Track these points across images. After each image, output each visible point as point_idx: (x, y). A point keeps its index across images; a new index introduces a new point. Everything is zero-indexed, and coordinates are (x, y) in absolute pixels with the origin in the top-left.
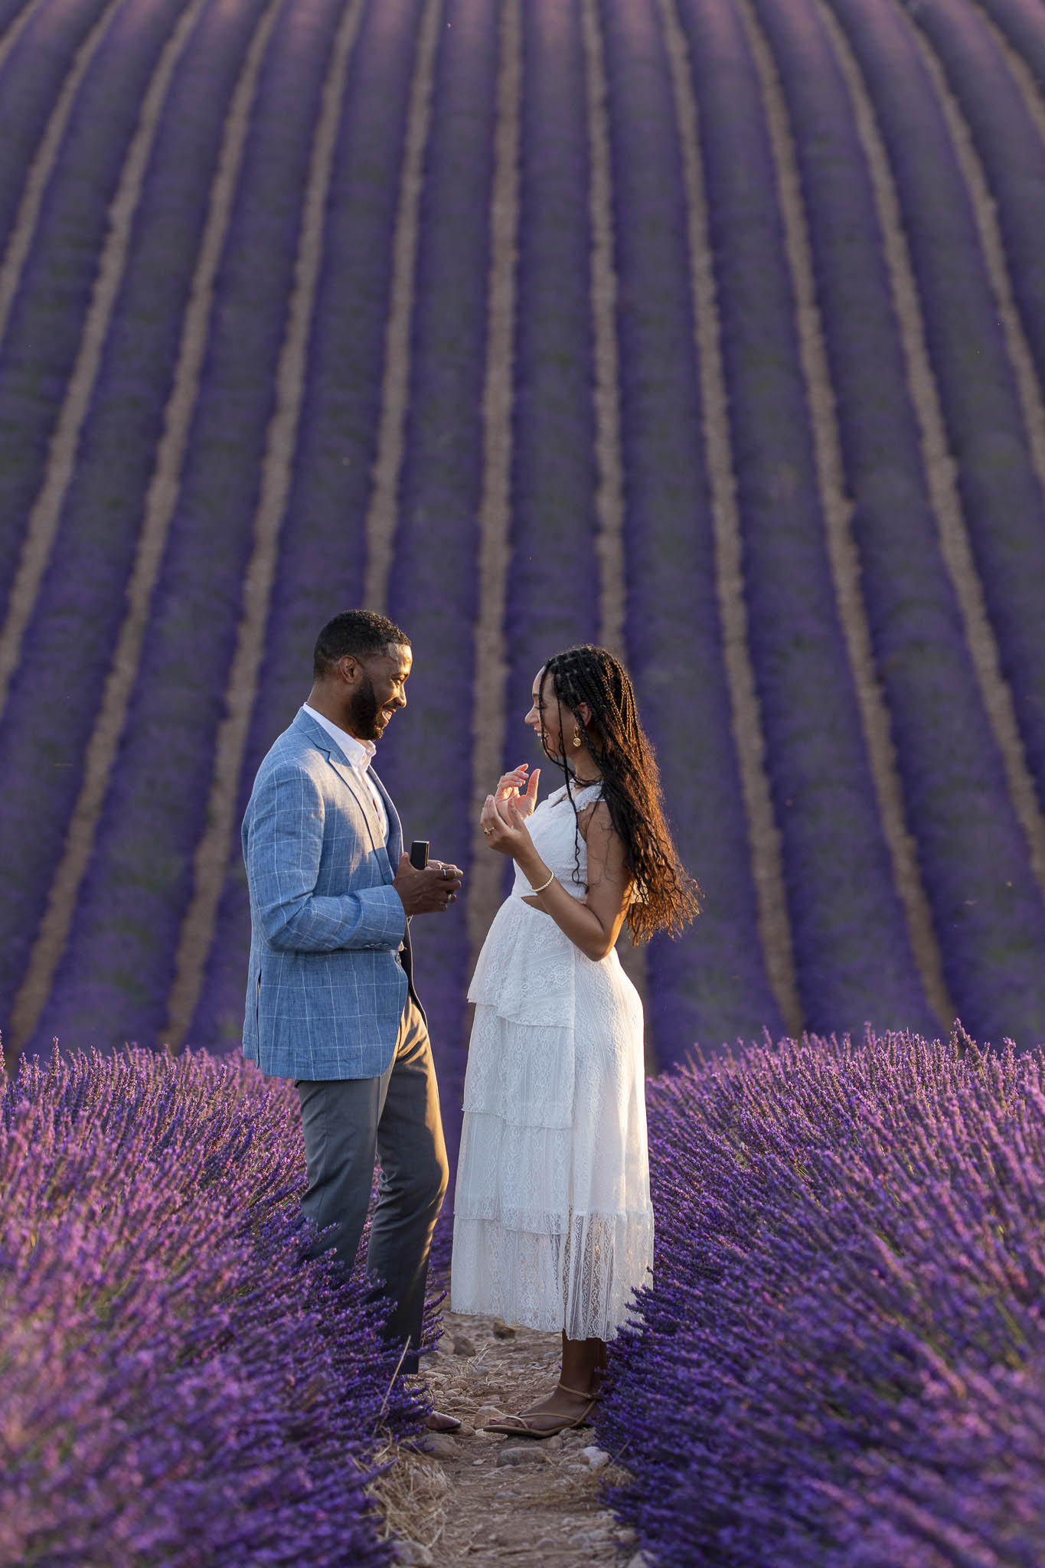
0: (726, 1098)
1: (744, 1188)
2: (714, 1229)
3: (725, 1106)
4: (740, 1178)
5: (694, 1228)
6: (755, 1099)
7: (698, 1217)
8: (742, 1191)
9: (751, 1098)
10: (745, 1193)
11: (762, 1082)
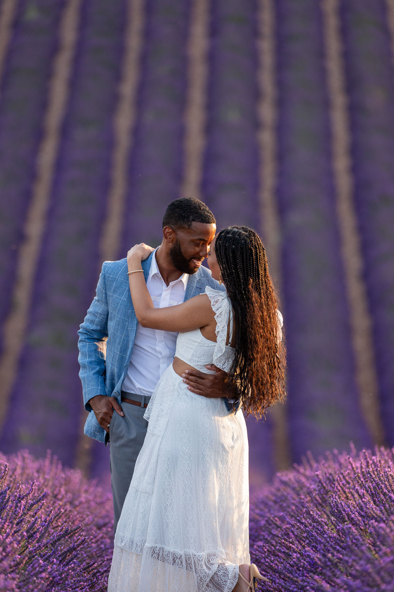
0: (324, 488)
1: (331, 546)
2: (312, 572)
3: (324, 492)
4: (328, 539)
5: (300, 571)
6: (342, 489)
7: (302, 564)
8: (329, 548)
9: (339, 488)
10: (332, 549)
11: (347, 478)
